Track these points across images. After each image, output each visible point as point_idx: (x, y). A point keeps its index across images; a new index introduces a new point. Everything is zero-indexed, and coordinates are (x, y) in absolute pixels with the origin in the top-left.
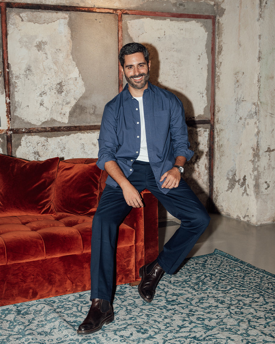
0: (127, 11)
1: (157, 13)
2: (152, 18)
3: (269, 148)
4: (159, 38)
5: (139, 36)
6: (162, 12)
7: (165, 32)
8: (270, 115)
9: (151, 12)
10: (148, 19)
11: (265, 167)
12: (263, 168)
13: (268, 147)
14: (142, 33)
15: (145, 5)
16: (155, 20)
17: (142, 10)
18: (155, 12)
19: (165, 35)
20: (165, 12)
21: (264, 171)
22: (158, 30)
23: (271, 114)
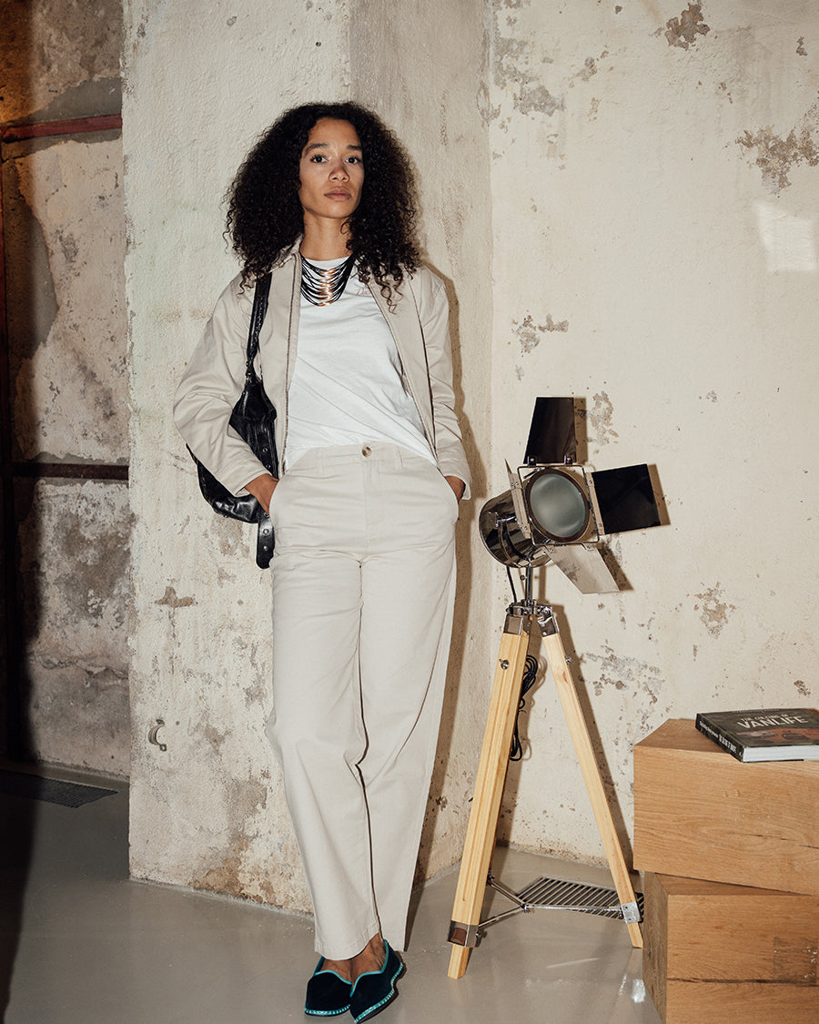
0: (13, 129)
1: (90, 121)
2: (78, 141)
3: (170, 591)
4: (100, 197)
5: (46, 201)
6: (105, 116)
7: (116, 177)
8: (173, 460)
9: (74, 122)
10: (71, 142)
11: (155, 660)
12: (151, 663)
13: (168, 584)
14: (54, 191)
15: (59, 104)
16: (89, 145)
17: (52, 120)
18: (84, 119)
19: (117, 186)
20: (114, 115)
21: (155, 678)
22: (98, 172)
23: (177, 457)
